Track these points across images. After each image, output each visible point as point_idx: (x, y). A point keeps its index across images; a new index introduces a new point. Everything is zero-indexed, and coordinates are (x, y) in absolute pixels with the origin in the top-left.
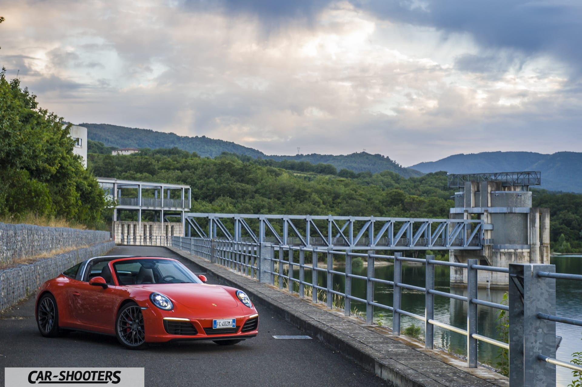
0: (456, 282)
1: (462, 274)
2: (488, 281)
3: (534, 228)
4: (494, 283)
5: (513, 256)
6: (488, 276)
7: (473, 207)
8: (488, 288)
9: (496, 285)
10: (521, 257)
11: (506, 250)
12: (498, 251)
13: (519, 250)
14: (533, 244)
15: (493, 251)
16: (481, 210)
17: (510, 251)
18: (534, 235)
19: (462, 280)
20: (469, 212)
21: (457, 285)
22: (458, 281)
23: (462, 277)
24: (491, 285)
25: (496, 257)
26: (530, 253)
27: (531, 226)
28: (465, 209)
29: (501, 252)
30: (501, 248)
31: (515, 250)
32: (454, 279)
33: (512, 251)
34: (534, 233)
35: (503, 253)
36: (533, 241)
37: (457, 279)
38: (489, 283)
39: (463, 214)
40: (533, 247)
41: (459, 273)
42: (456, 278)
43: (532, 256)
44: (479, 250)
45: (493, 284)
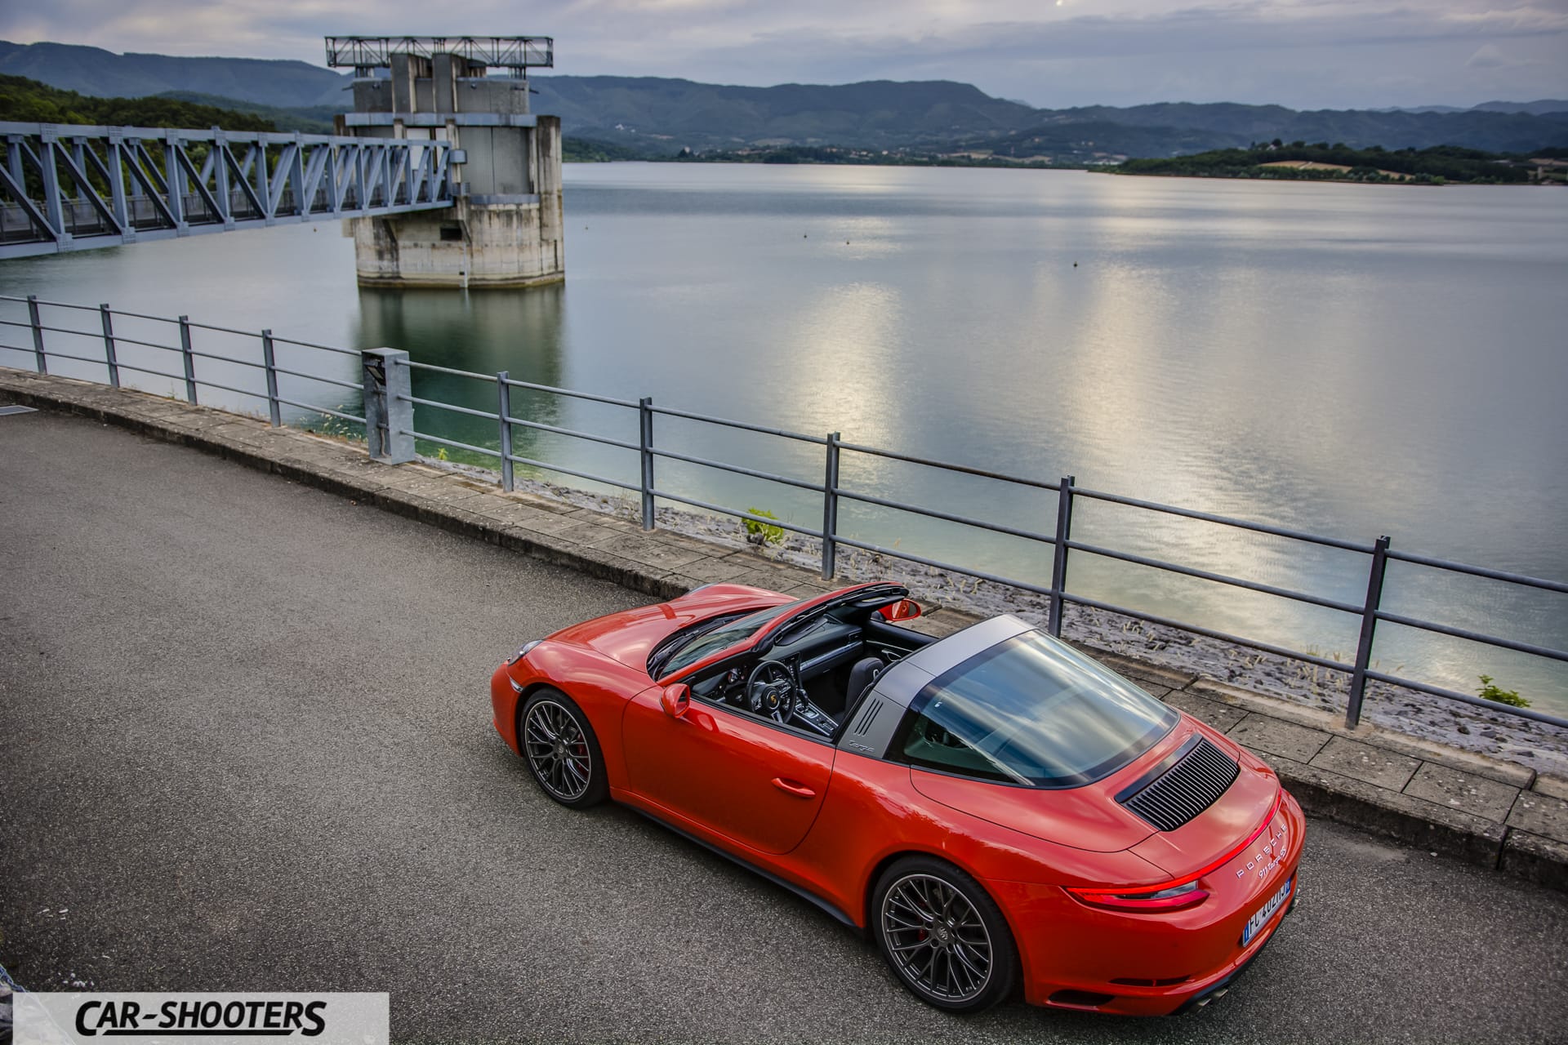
0: (381, 278)
1: (397, 259)
2: (462, 274)
3: (547, 159)
4: (477, 277)
5: (515, 218)
6: (462, 263)
7: (415, 113)
8: (464, 288)
9: (484, 279)
10: (528, 220)
11: (501, 207)
12: (483, 208)
13: (525, 207)
14: (546, 193)
15: (473, 208)
16: (438, 118)
17: (508, 207)
18: (548, 175)
19: (398, 273)
20: (406, 123)
21: (384, 284)
22: (387, 275)
23: (398, 266)
24: (471, 280)
25: (480, 221)
26: (540, 210)
27: (540, 154)
28: (394, 115)
29: (490, 212)
30: (490, 203)
31: (519, 205)
32: (377, 270)
33: (513, 207)
34: (547, 169)
35: (494, 212)
36: (545, 185)
37: (384, 270)
38: (466, 278)
39: (391, 127)
40: (546, 199)
41: (387, 256)
42: (381, 268)
43: (545, 216)
44: (448, 208)
45: (475, 279)
